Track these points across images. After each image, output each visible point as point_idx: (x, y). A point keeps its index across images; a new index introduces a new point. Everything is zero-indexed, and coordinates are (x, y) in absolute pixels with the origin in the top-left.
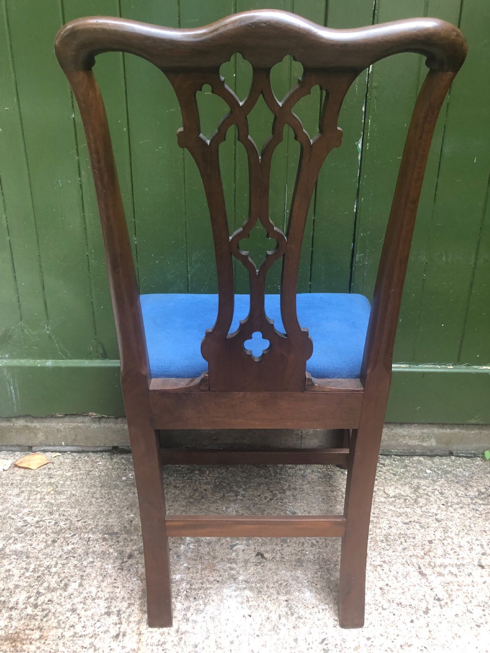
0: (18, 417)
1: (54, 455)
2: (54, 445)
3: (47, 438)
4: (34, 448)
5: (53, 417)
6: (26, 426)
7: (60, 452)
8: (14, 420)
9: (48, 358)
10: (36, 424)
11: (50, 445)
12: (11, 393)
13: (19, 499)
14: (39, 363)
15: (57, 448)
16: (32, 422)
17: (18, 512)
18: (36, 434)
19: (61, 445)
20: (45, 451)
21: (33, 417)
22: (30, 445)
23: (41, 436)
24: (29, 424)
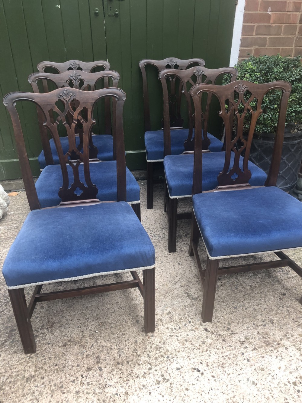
0: (5, 180)
1: (19, 192)
2: (19, 189)
3: (16, 187)
4: (12, 191)
5: (18, 179)
6: (8, 183)
7: (21, 191)
8: (4, 181)
9: (14, 159)
10: (12, 182)
11: (17, 189)
12: (2, 171)
13: (14, 203)
14: (12, 160)
15: (20, 190)
16: (11, 182)
17: (14, 206)
18: (12, 186)
19: (22, 189)
20: (16, 191)
21: (11, 179)
22: (10, 189)
23: (14, 186)
24: (10, 182)
